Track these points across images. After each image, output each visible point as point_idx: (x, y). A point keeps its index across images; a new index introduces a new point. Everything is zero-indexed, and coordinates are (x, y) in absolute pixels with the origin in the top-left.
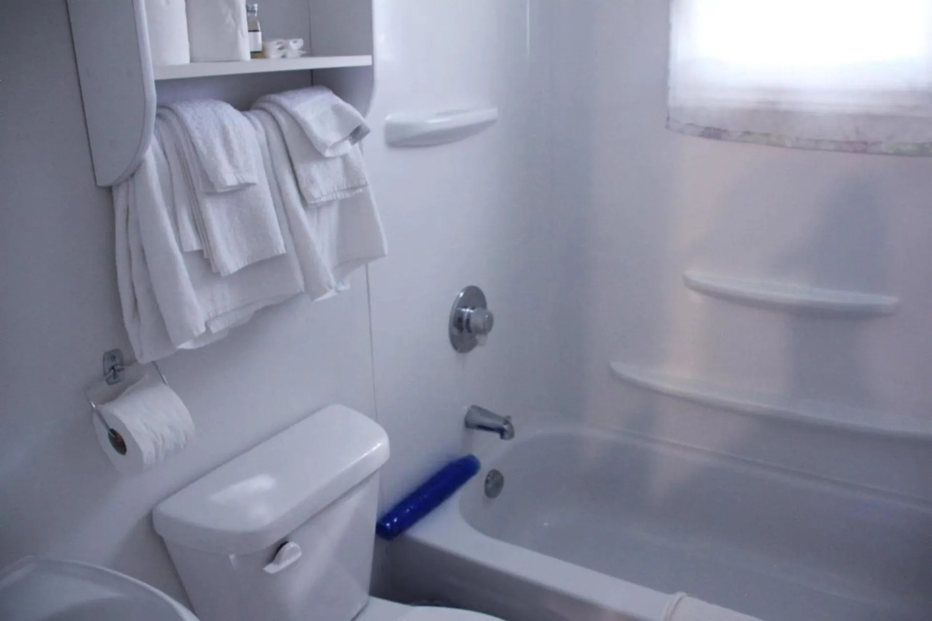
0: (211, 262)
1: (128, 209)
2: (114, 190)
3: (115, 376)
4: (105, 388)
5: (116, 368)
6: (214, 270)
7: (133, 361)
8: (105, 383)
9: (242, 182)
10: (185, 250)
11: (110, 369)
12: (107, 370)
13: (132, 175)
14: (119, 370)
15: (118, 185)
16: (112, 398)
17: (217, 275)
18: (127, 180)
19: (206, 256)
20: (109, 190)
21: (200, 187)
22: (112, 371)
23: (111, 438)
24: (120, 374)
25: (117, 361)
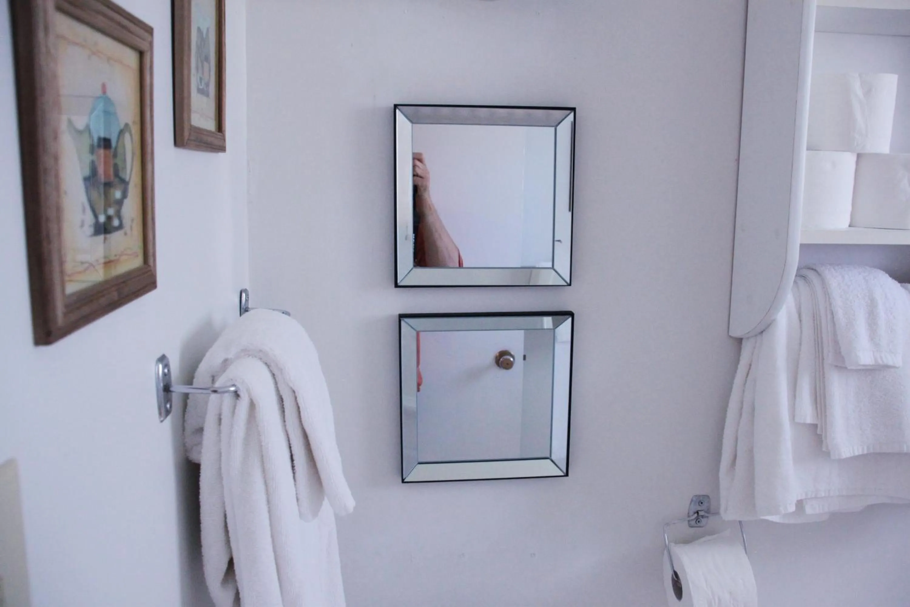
0: (823, 439)
1: (750, 365)
2: (744, 342)
3: (697, 520)
4: (683, 528)
5: (701, 513)
6: (824, 449)
7: (717, 513)
8: (686, 523)
9: (880, 362)
10: (797, 420)
11: (695, 513)
12: (691, 513)
13: (762, 332)
14: (703, 517)
15: (748, 338)
16: (687, 541)
17: (827, 454)
18: (756, 336)
19: (819, 432)
20: (739, 341)
21: (829, 358)
22: (696, 515)
23: (673, 580)
24: (704, 521)
25: (704, 507)
